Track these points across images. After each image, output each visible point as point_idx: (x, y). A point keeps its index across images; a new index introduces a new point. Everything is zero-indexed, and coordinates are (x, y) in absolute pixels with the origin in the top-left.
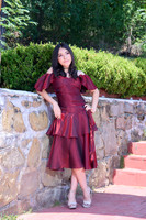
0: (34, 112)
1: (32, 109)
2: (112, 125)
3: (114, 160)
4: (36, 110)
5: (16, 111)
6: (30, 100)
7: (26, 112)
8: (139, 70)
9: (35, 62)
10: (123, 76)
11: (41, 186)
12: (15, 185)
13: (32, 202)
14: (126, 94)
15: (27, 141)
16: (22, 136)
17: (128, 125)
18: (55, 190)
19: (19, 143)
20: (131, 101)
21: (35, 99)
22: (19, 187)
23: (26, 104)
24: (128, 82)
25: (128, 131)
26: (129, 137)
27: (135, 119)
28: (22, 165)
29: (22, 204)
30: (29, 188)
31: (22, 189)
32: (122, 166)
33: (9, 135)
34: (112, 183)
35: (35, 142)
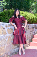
0: (9, 29)
1: (8, 28)
2: (29, 31)
3: (30, 40)
4: (9, 28)
5: (3, 29)
6: (8, 25)
7: (6, 29)
8: (35, 16)
9: (9, 15)
10: (32, 18)
11: (11, 49)
12: (4, 50)
13: (9, 54)
14: (32, 23)
15: (7, 37)
16: (6, 35)
17: (33, 30)
18: (15, 49)
19: (5, 38)
20: (34, 24)
21: (9, 25)
22: (5, 50)
23: (6, 26)
24: (33, 20)
25: (33, 32)
26: (33, 33)
27: (35, 29)
28: (6, 44)
29: (6, 55)
30: (8, 50)
31: (6, 51)
32: (32, 41)
33: (2, 36)
34: (29, 46)
35: (9, 37)
